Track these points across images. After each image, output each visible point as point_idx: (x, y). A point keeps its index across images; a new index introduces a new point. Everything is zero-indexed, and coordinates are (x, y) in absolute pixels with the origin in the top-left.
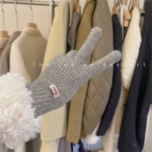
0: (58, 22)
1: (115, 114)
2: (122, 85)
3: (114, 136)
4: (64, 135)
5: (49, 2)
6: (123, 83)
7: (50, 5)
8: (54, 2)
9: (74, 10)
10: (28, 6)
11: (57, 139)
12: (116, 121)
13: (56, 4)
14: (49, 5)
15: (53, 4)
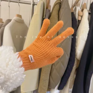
0: (37, 14)
1: (71, 76)
2: (76, 57)
3: (69, 90)
4: (36, 89)
5: (31, 2)
6: (76, 55)
7: (32, 4)
8: (34, 2)
9: (47, 8)
10: (17, 4)
11: (32, 92)
12: (70, 80)
13: (35, 3)
14: (30, 4)
15: (33, 3)
